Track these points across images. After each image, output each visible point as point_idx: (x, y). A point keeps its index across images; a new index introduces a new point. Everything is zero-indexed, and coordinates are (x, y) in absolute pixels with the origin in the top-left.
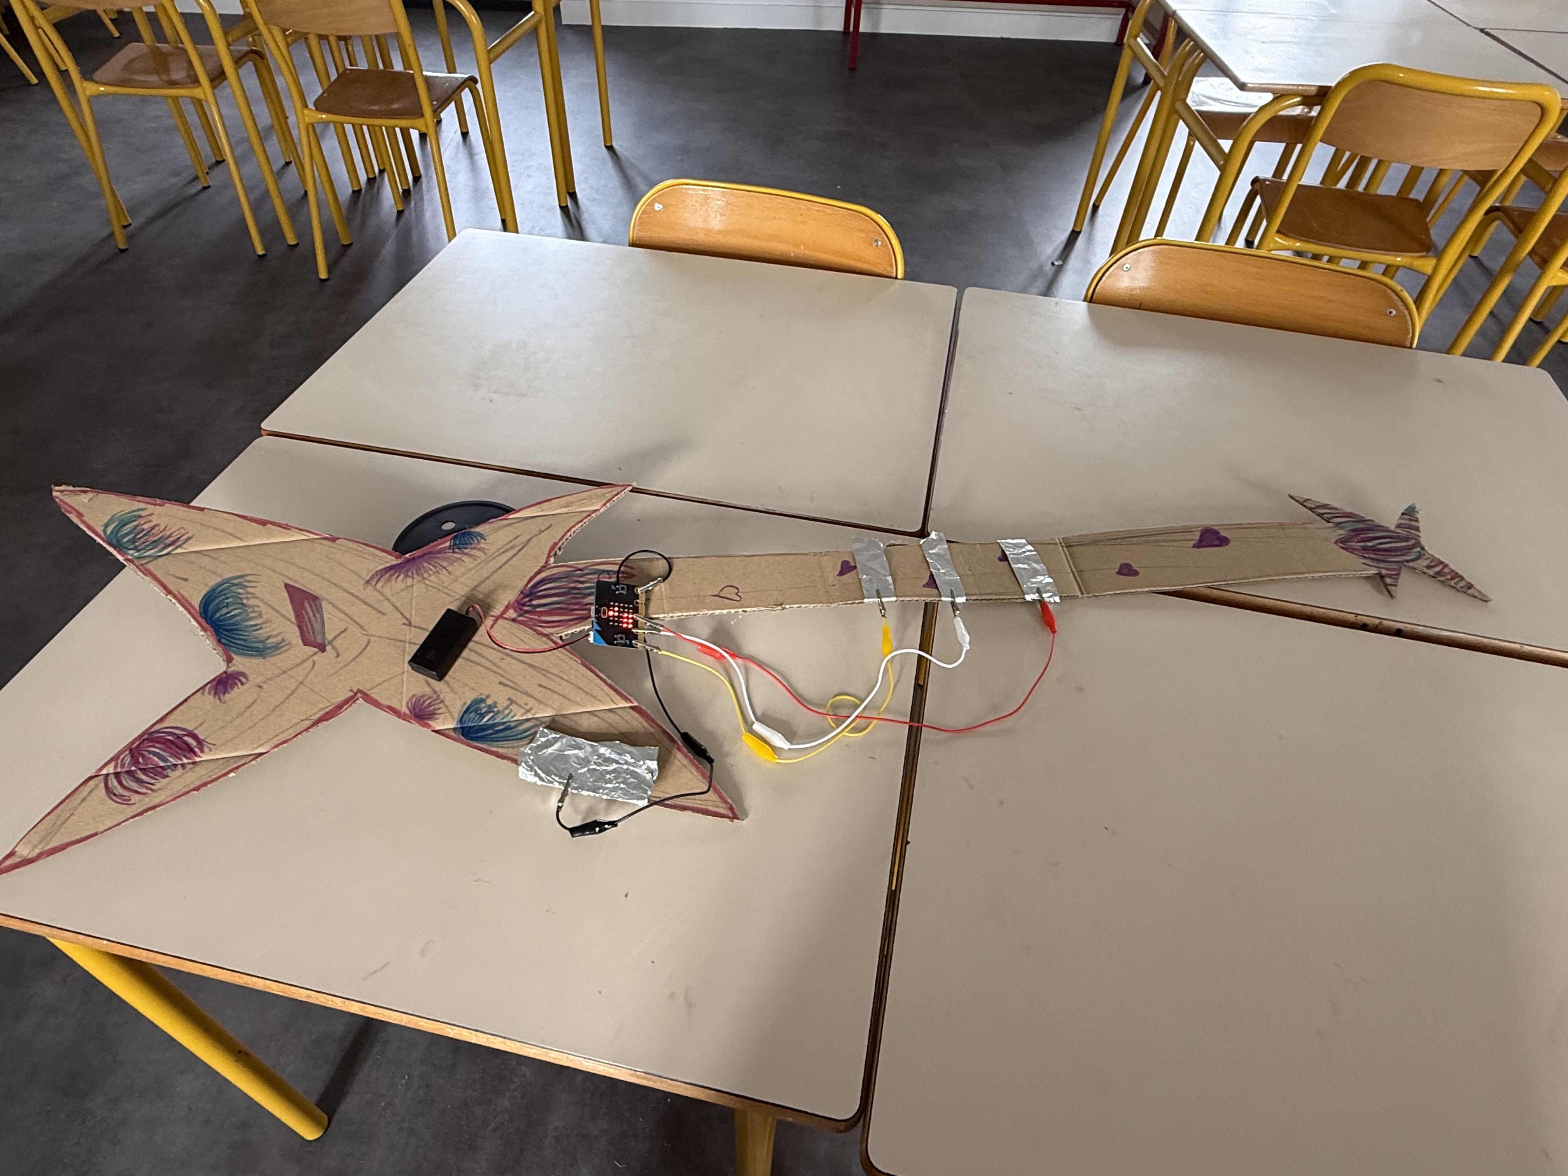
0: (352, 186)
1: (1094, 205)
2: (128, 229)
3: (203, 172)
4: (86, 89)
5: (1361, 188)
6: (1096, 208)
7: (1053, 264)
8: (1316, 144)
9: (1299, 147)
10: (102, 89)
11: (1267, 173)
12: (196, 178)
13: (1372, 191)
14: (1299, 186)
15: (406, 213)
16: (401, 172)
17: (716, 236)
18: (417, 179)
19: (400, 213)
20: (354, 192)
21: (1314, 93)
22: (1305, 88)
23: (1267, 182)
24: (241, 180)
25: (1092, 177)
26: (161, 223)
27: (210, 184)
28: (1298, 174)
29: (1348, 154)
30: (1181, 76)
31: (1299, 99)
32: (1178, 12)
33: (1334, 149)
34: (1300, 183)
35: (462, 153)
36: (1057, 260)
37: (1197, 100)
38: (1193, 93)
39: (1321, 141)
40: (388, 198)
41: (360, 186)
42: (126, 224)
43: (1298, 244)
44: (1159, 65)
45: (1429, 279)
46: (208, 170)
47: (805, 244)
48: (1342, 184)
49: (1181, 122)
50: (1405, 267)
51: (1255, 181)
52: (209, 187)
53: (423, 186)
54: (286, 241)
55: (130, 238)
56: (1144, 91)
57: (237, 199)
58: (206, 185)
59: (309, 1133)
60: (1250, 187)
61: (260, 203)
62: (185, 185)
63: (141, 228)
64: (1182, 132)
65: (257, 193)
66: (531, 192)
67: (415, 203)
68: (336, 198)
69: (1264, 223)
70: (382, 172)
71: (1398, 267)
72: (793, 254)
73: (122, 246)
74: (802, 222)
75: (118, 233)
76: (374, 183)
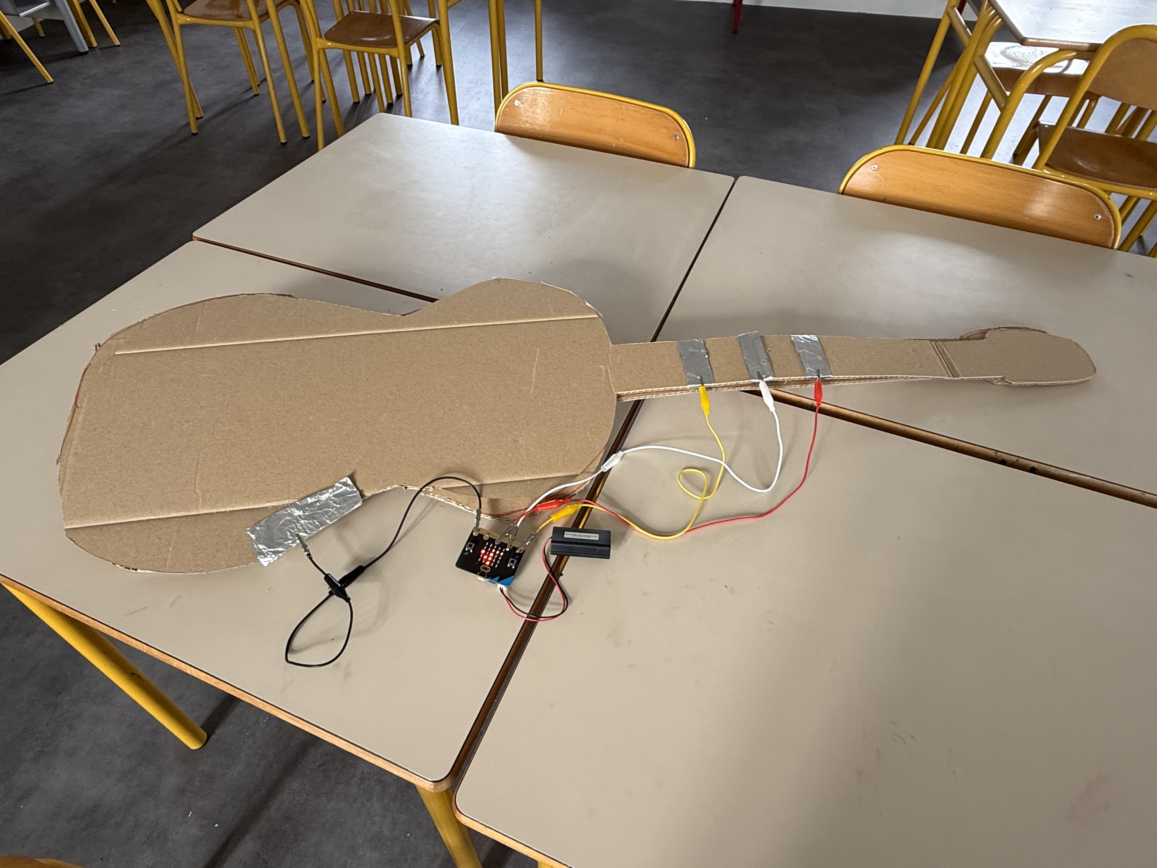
0: (354, 100)
2: (200, 121)
3: (255, 84)
4: (179, 20)
5: (1134, 136)
10: (188, 19)
12: (251, 88)
16: (389, 95)
17: (558, 128)
18: (399, 97)
20: (354, 103)
21: (1085, 49)
22: (1078, 44)
26: (223, 117)
27: (259, 93)
40: (376, 110)
41: (359, 100)
42: (199, 116)
46: (259, 83)
47: (623, 137)
52: (258, 95)
53: (402, 101)
54: (301, 134)
55: (199, 127)
58: (256, 93)
59: (193, 745)
62: (244, 92)
63: (208, 121)
68: (339, 109)
70: (375, 91)
72: (614, 145)
73: (194, 131)
74: (623, 119)
75: (192, 121)
76: (369, 99)
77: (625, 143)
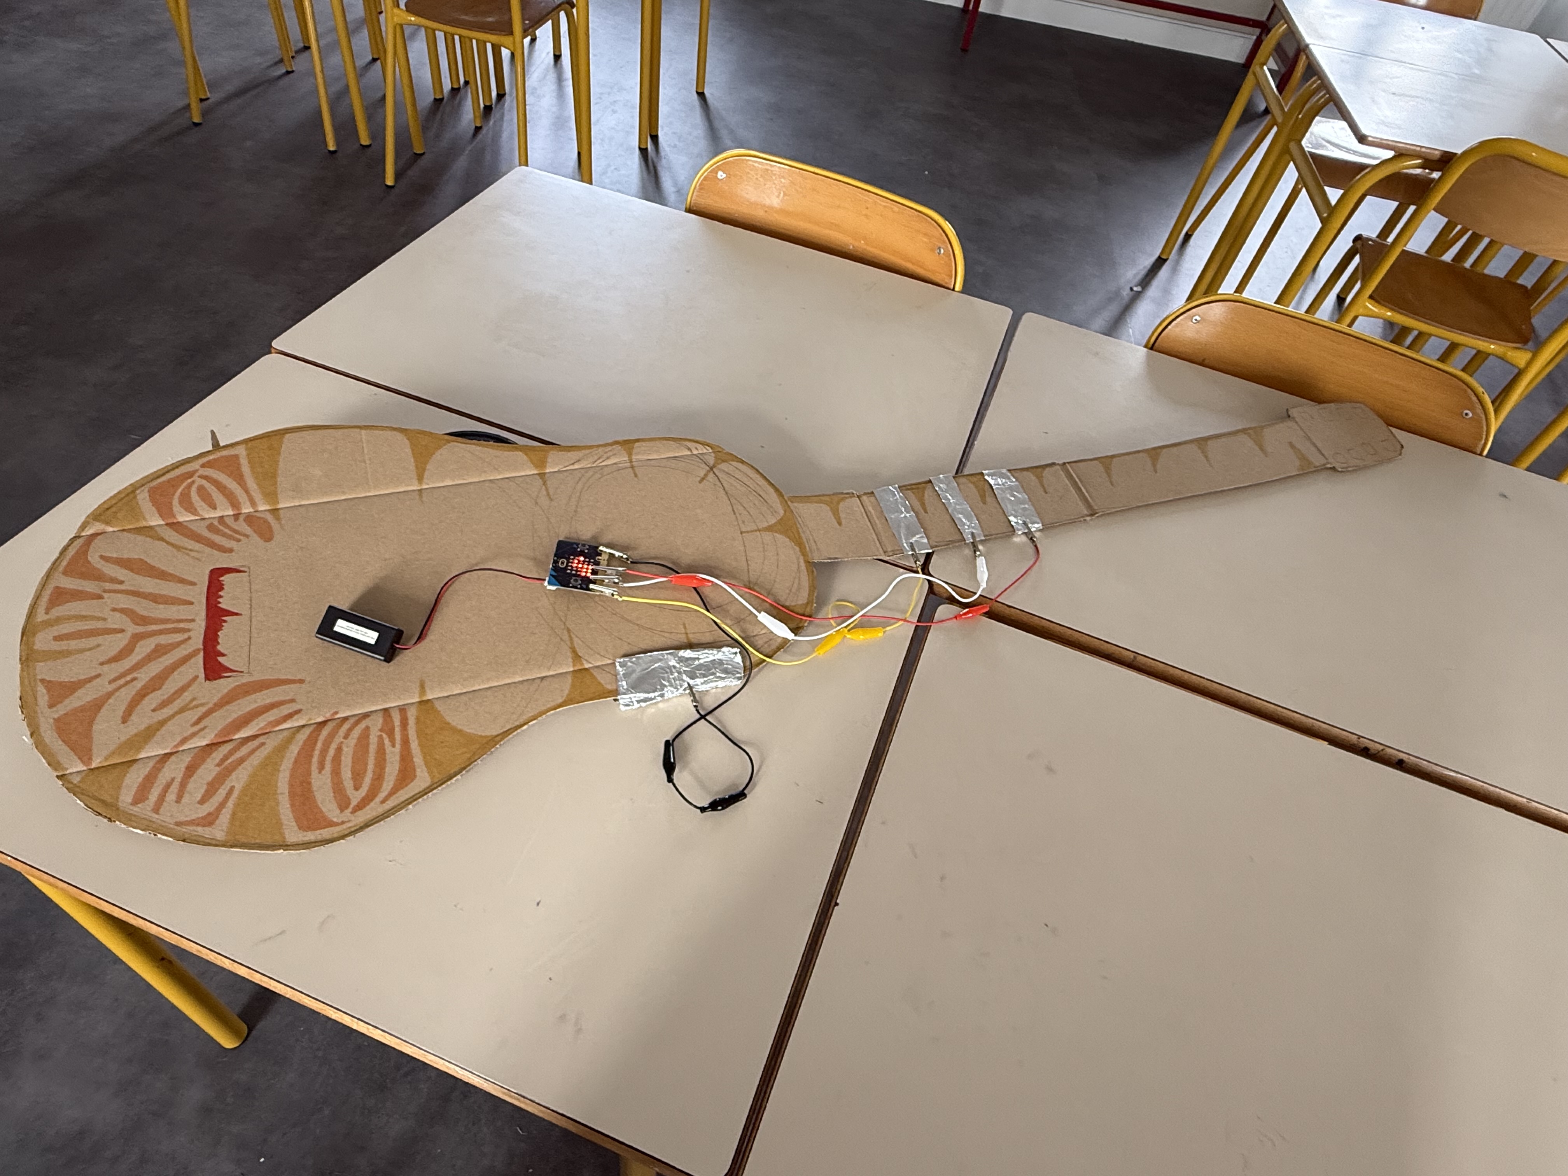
0: (435, 93)
1: (1187, 233)
2: (206, 103)
3: (289, 56)
5: (1468, 264)
6: (1188, 236)
7: (1131, 289)
8: (1429, 212)
9: (1412, 208)
11: (1372, 233)
12: (281, 61)
13: (1478, 269)
14: (1403, 251)
15: (484, 131)
16: (486, 88)
17: (775, 215)
18: (501, 96)
19: (478, 129)
20: (435, 100)
21: (1435, 158)
22: (1428, 151)
23: (1370, 242)
24: (322, 71)
25: (1189, 206)
26: (239, 101)
27: (294, 69)
28: (1404, 239)
29: (1459, 227)
30: (1302, 113)
31: (1420, 161)
32: (1311, 46)
33: (1446, 220)
34: (1405, 248)
35: (552, 76)
36: (1136, 286)
37: (1315, 142)
38: (1312, 133)
39: (1435, 210)
40: (468, 114)
41: (443, 95)
42: (203, 97)
43: (1389, 314)
44: (1280, 98)
45: (1519, 374)
46: (294, 54)
47: (865, 239)
48: (1448, 257)
49: (1292, 163)
50: (1497, 356)
51: (1358, 238)
52: (293, 72)
53: (506, 105)
54: (359, 140)
55: (204, 114)
56: (1263, 121)
57: (317, 91)
58: (290, 70)
59: (228, 1042)
60: (1351, 244)
61: (339, 98)
62: (271, 66)
63: (218, 105)
64: (1290, 176)
65: (336, 88)
66: (613, 128)
67: (495, 121)
68: (414, 104)
69: (1358, 286)
70: (467, 83)
71: (1489, 354)
72: (851, 247)
73: (196, 120)
74: (866, 215)
75: (195, 105)
76: (457, 94)
77: (865, 247)
